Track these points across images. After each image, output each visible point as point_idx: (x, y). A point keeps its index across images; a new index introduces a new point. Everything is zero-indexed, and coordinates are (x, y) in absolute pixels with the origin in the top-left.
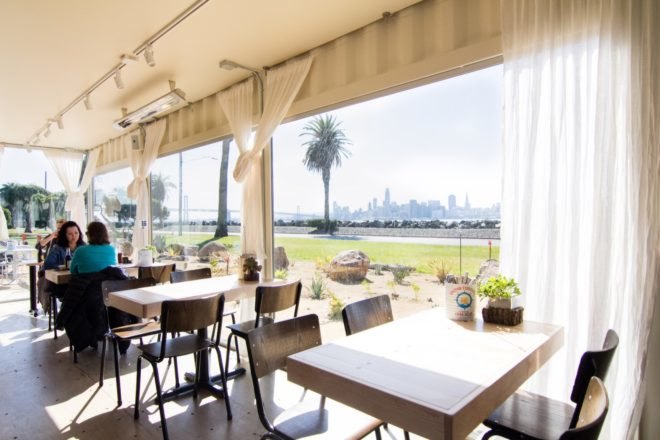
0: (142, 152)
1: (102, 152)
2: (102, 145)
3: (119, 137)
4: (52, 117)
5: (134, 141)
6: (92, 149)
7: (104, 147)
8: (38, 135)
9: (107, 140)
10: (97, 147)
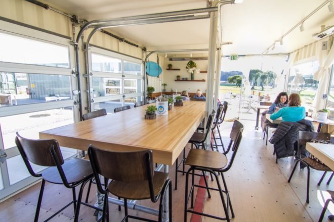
0: (329, 51)
1: (298, 53)
2: (299, 50)
3: (311, 44)
4: (278, 39)
5: (324, 45)
6: (292, 53)
7: (300, 50)
8: (268, 49)
9: (303, 46)
10: (295, 51)
